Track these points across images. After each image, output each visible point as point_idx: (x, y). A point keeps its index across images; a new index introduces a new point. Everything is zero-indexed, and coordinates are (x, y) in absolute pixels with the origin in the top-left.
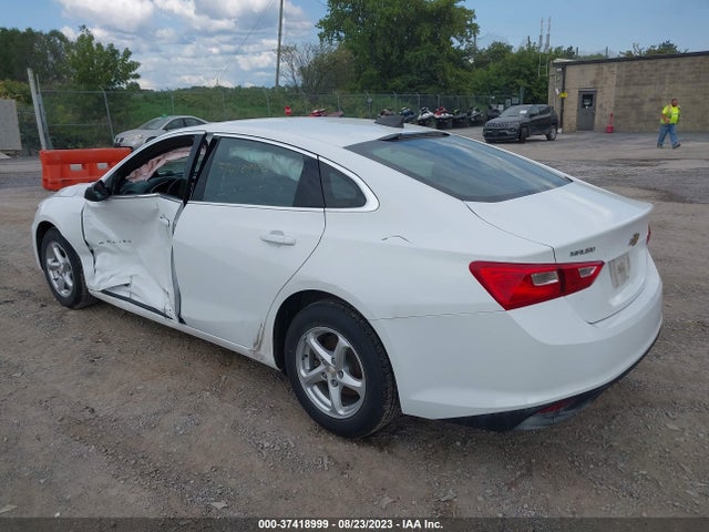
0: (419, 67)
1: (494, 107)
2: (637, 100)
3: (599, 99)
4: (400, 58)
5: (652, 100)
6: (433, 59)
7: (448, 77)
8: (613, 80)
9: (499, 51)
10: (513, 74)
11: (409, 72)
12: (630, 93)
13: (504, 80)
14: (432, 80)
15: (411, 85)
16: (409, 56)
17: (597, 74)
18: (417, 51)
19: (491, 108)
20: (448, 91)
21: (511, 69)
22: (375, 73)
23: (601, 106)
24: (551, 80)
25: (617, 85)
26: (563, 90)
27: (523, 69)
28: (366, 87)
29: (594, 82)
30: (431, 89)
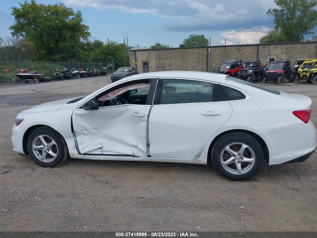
0: (66, 50)
1: (103, 68)
2: (163, 65)
3: (150, 65)
4: (57, 45)
5: (169, 65)
6: (73, 47)
7: (81, 55)
8: (154, 58)
9: (98, 44)
10: (106, 54)
11: (62, 52)
12: (161, 63)
13: (103, 56)
14: (74, 56)
15: (63, 58)
16: (61, 45)
17: (148, 55)
18: (65, 43)
19: (101, 68)
20: (82, 61)
21: (105, 52)
22: (44, 52)
23: (151, 67)
24: (130, 57)
25: (156, 60)
26: (136, 61)
27: (110, 52)
28: (40, 59)
29: (147, 58)
30: (74, 60)
